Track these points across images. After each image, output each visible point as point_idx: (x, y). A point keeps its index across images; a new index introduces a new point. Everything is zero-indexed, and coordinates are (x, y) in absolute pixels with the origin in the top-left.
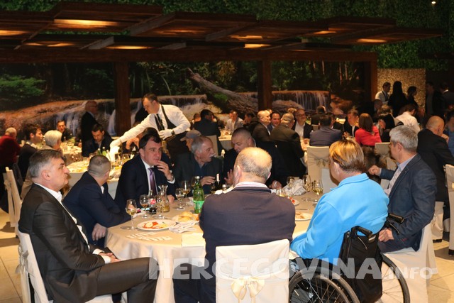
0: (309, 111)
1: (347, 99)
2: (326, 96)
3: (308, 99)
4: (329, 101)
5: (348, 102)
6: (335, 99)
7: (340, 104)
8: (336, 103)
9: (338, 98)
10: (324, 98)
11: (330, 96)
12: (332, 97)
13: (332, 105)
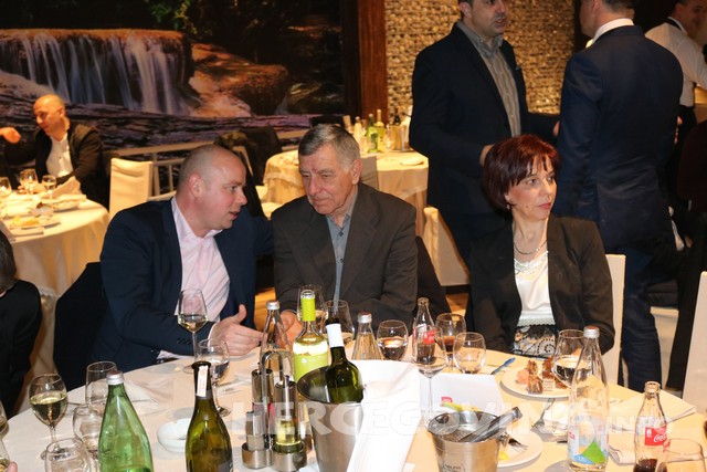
0: (90, 107)
1: (264, 61)
2: (168, 48)
3: (87, 61)
4: (183, 68)
5: (271, 70)
6: (212, 59)
7: (233, 80)
8: (218, 73)
9: (224, 56)
10: (161, 57)
11: (188, 52)
12: (198, 53)
13: (198, 82)
